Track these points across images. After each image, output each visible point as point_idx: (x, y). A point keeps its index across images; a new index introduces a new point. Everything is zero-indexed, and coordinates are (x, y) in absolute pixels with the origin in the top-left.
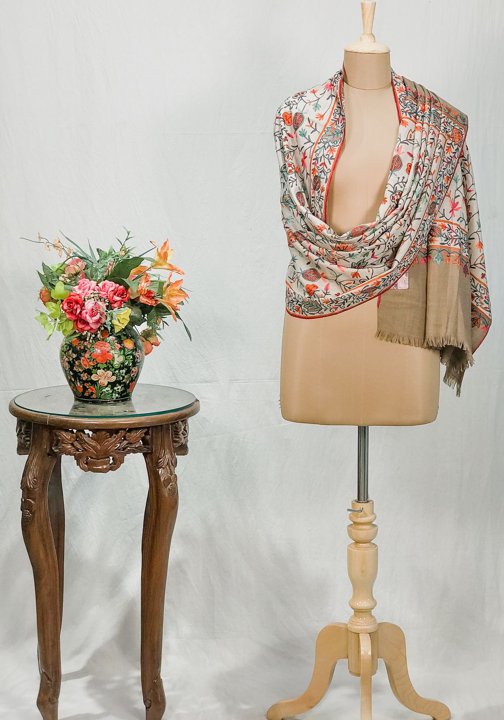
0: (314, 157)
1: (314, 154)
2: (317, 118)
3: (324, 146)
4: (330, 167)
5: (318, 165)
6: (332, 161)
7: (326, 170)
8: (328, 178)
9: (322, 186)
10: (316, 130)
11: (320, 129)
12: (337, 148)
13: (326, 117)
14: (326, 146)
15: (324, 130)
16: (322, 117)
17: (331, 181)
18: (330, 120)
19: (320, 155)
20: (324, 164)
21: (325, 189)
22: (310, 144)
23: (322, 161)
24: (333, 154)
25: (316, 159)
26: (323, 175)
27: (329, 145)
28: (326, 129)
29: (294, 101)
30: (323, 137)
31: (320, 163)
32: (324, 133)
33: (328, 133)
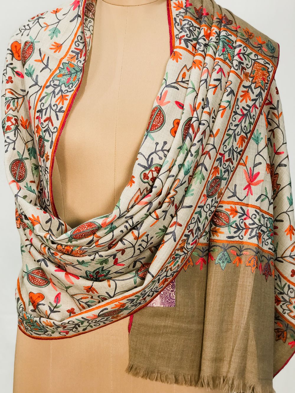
0: (38, 108)
1: (39, 103)
2: (51, 49)
3: (54, 92)
4: (57, 124)
5: (42, 121)
6: (61, 115)
7: (52, 128)
8: (54, 140)
9: (46, 152)
10: (47, 66)
11: (53, 65)
12: (70, 95)
13: (64, 49)
14: (57, 91)
15: (58, 67)
16: (58, 47)
17: (57, 145)
18: (70, 53)
19: (46, 106)
20: (49, 119)
21: (50, 157)
22: (36, 88)
23: (48, 115)
24: (63, 104)
25: (40, 111)
26: (47, 137)
27: (61, 91)
28: (61, 66)
29: (28, 25)
30: (56, 78)
31: (44, 118)
32: (58, 71)
33: (63, 72)
